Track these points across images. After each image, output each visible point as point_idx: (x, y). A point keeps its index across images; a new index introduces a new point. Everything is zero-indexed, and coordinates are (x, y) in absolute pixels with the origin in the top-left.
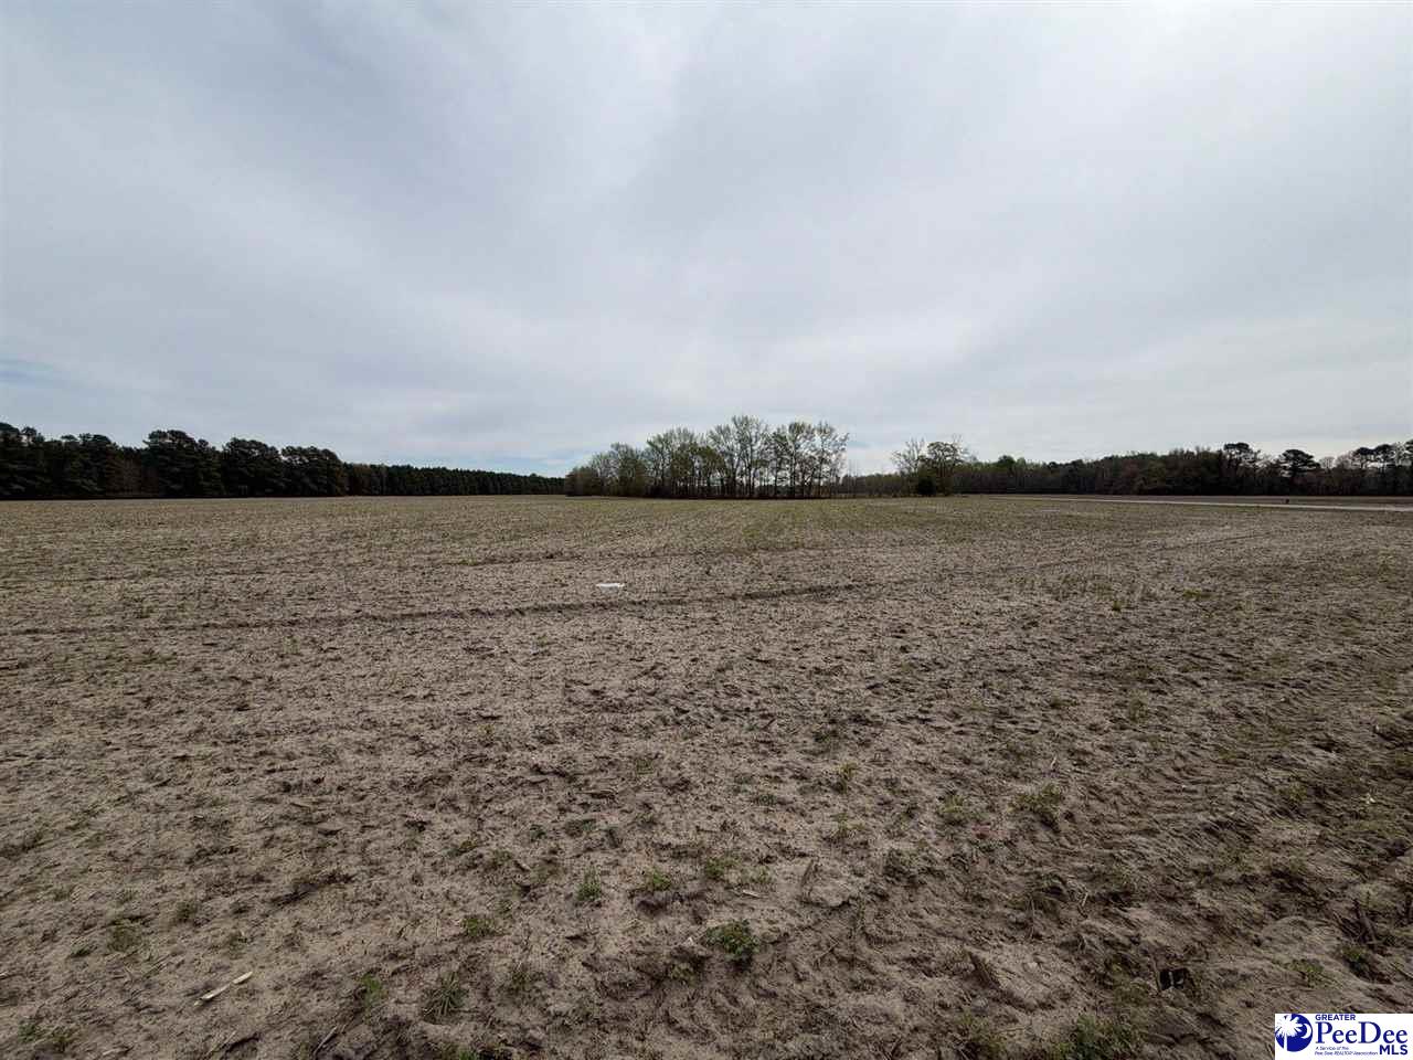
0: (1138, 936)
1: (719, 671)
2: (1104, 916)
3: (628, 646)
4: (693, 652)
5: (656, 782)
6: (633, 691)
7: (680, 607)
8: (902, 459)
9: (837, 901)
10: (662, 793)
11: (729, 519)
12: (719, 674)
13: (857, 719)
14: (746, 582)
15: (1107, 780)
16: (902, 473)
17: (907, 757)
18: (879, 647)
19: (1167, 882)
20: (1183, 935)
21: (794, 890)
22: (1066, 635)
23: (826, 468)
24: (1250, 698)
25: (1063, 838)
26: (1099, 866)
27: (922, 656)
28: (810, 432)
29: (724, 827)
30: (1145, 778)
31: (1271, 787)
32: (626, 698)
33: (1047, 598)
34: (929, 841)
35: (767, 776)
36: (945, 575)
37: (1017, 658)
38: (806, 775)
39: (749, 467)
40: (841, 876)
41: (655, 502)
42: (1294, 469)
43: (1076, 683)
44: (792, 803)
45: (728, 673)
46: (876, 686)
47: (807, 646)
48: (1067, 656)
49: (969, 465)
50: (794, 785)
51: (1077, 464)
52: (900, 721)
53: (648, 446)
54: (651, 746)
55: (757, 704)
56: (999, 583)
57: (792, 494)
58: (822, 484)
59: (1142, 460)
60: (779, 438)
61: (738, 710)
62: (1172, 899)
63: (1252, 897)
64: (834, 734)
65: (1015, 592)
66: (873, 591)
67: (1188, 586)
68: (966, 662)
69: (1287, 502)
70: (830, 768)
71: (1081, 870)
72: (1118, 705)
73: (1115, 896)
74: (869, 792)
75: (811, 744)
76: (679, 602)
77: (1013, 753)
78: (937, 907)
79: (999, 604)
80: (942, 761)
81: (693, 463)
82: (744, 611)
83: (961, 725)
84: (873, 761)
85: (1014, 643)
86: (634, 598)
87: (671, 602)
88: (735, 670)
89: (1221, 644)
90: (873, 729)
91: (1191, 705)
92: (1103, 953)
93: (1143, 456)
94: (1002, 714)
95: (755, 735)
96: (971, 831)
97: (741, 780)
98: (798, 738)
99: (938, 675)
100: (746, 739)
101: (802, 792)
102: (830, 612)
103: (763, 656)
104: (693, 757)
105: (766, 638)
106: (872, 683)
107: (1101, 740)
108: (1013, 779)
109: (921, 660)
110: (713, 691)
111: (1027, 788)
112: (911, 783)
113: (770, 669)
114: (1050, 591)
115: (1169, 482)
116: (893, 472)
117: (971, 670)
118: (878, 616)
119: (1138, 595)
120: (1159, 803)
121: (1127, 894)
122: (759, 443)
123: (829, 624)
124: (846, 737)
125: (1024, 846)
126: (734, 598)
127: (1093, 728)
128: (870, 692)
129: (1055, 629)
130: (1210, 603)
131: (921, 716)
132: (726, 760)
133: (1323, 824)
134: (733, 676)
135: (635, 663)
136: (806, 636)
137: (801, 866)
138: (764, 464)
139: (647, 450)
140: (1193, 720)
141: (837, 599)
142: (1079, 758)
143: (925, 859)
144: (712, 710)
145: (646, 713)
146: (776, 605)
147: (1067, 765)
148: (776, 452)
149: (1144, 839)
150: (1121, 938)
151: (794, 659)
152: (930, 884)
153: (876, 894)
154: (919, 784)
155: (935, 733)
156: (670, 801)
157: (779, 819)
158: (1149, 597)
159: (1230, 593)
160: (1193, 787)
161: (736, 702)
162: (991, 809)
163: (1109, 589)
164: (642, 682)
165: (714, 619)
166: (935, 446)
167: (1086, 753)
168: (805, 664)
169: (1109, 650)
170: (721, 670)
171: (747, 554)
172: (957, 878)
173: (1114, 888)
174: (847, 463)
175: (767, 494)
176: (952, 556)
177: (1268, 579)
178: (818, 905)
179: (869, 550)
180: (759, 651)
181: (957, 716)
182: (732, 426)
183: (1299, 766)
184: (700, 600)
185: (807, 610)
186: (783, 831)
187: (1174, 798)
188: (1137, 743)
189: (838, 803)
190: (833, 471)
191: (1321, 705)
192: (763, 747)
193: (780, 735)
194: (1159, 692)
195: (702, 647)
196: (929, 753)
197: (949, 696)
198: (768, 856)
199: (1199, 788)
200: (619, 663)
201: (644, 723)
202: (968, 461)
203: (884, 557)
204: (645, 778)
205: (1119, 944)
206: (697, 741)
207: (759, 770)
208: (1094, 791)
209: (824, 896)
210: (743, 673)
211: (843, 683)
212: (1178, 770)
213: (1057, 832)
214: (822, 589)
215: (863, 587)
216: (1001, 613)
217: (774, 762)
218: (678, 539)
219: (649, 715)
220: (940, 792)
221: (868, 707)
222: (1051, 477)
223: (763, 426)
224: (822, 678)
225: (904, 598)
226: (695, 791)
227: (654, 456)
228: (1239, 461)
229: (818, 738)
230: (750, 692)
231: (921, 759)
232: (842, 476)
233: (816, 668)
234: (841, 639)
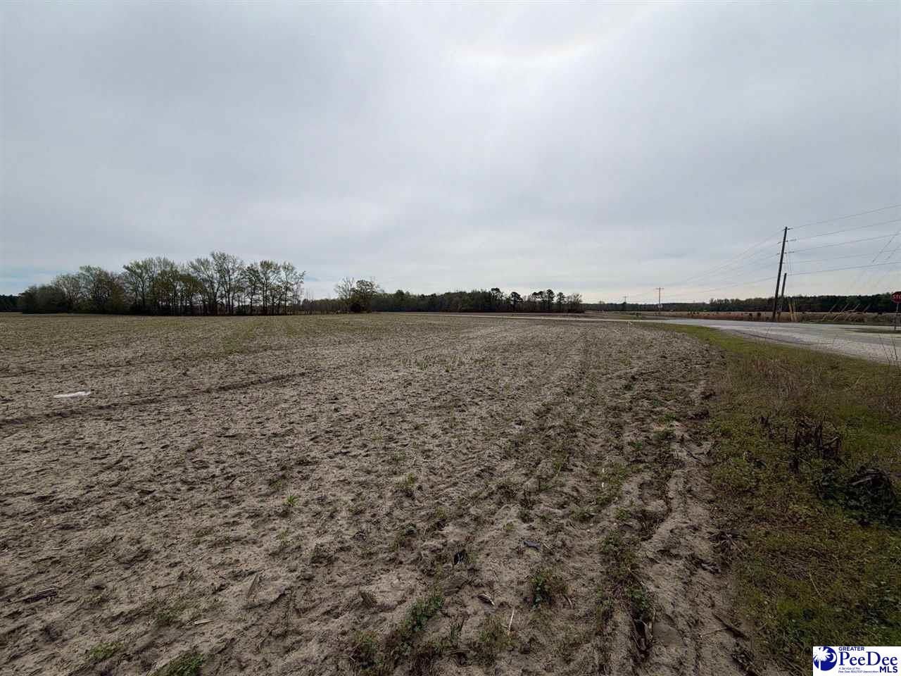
0: (446, 542)
1: (189, 451)
2: (433, 537)
3: (90, 448)
4: (163, 441)
5: (112, 562)
6: (92, 487)
7: (153, 405)
8: (342, 290)
9: (275, 596)
10: (118, 570)
11: (210, 331)
12: (188, 454)
13: (302, 462)
14: (221, 378)
15: (438, 463)
16: (342, 299)
17: (333, 480)
18: (320, 411)
19: (459, 508)
20: (465, 532)
21: (243, 602)
22: (425, 388)
23: (290, 294)
24: (497, 407)
25: (416, 501)
26: (432, 511)
27: (348, 412)
28: (277, 270)
29: (181, 578)
30: (454, 456)
31: (501, 447)
32: (82, 495)
33: (417, 369)
34: (343, 530)
35: (227, 523)
36: (364, 361)
37: (400, 405)
38: (258, 512)
39: (228, 292)
40: (280, 577)
41: (134, 318)
42: (515, 301)
43: (427, 414)
44: (246, 537)
45: (198, 451)
46: (316, 437)
47: (268, 419)
48: (424, 400)
49: (381, 295)
50: (249, 523)
51: (434, 296)
52: (330, 457)
53: (126, 271)
54: (108, 532)
55: (222, 470)
56: (394, 363)
57: (264, 311)
58: (287, 304)
59: (461, 295)
60: (252, 270)
61: (205, 479)
62: (461, 516)
63: (492, 502)
64: (284, 477)
65: (401, 368)
66: (319, 375)
67: (477, 356)
68: (373, 412)
69: (513, 315)
70: (279, 502)
71: (424, 515)
72: (446, 421)
73: (438, 524)
74: (306, 509)
75: (265, 489)
76: (152, 401)
77: (395, 460)
78: (346, 571)
79: (393, 375)
80: (354, 476)
81: (175, 287)
82: (217, 401)
83: (367, 451)
84: (310, 488)
85: (399, 396)
86: (102, 403)
87: (145, 402)
88: (204, 447)
89: (487, 383)
90: (311, 467)
91: (475, 415)
92: (431, 557)
93: (461, 293)
94: (391, 439)
95: (217, 495)
96: (368, 515)
97: (201, 533)
98: (256, 488)
99: (357, 422)
100: (209, 500)
101: (254, 527)
102: (288, 392)
103: (231, 432)
104: (156, 529)
105: (234, 418)
106: (313, 436)
107: (437, 442)
108: (394, 476)
109: (347, 415)
110: (182, 469)
111: (401, 479)
112: (334, 495)
113: (237, 441)
114: (418, 365)
115: (471, 306)
116: (336, 298)
117: (375, 417)
118: (321, 392)
119: (457, 363)
120: (460, 468)
121: (444, 520)
122: (236, 274)
123: (286, 401)
124: (292, 477)
125: (397, 513)
126: (208, 391)
127: (434, 436)
128: (311, 442)
129: (420, 386)
130: (484, 364)
131: (344, 451)
132: (190, 522)
133: (518, 459)
134: (201, 455)
135: (98, 461)
136: (268, 412)
137: (248, 582)
138: (241, 289)
139: (124, 274)
140: (474, 422)
141: (293, 383)
142: (426, 454)
143: (339, 542)
144: (179, 485)
145: (106, 504)
146: (245, 393)
147: (421, 459)
148: (251, 280)
149: (452, 489)
150: (439, 546)
151: (256, 430)
152: (341, 557)
153: (305, 579)
154: (339, 494)
155: (352, 460)
156: (127, 574)
157: (234, 553)
158: (462, 363)
159: (491, 359)
160: (473, 456)
161: (203, 472)
162: (380, 497)
163: (445, 361)
164: (104, 477)
165: (188, 410)
166: (361, 282)
167: (429, 451)
168: (265, 431)
169: (443, 393)
170: (190, 450)
171: (223, 357)
172: (359, 547)
173: (437, 520)
174: (305, 291)
175: (243, 311)
176: (370, 350)
177: (505, 350)
178: (260, 605)
179: (318, 348)
180: (227, 429)
181: (365, 446)
182: (211, 259)
183: (510, 435)
184: (176, 397)
185: (270, 394)
186: (237, 561)
187: (466, 463)
188: (452, 439)
189: (282, 525)
190: (295, 296)
191: (519, 404)
192: (224, 502)
193: (240, 489)
194: (463, 411)
195: (174, 435)
196: (347, 473)
197: (362, 435)
198: (222, 585)
199: (476, 455)
200: (76, 465)
201: (103, 513)
202: (380, 292)
203: (328, 352)
204: (96, 564)
205: (438, 549)
206: (161, 513)
207: (220, 521)
208: (432, 470)
209: (265, 597)
210: (212, 449)
211: (294, 440)
212: (468, 448)
213: (413, 499)
214: (283, 377)
215: (313, 373)
216: (393, 380)
217: (234, 510)
218: (157, 348)
219: (108, 506)
220: (352, 496)
221: (308, 453)
222: (422, 303)
223: (239, 261)
224: (277, 439)
225: (339, 377)
226: (155, 557)
227: (133, 279)
228: (496, 296)
229: (271, 483)
230: (217, 462)
231: (342, 478)
232: (302, 300)
233: (273, 434)
234: (294, 410)
